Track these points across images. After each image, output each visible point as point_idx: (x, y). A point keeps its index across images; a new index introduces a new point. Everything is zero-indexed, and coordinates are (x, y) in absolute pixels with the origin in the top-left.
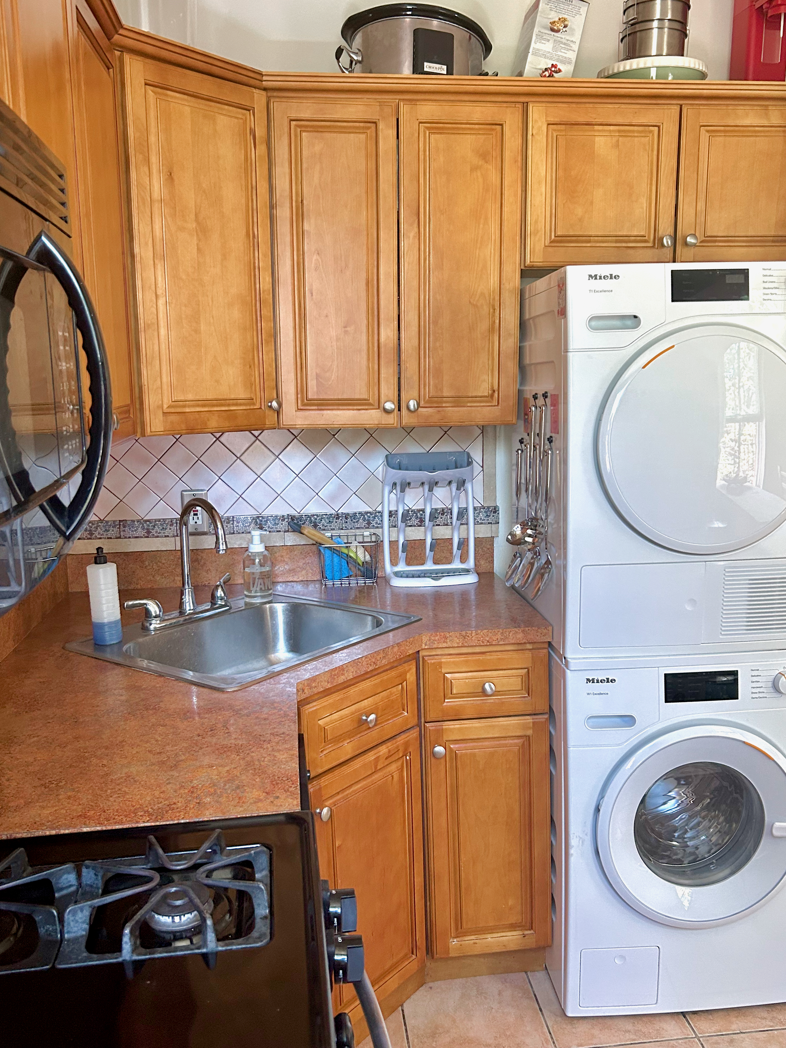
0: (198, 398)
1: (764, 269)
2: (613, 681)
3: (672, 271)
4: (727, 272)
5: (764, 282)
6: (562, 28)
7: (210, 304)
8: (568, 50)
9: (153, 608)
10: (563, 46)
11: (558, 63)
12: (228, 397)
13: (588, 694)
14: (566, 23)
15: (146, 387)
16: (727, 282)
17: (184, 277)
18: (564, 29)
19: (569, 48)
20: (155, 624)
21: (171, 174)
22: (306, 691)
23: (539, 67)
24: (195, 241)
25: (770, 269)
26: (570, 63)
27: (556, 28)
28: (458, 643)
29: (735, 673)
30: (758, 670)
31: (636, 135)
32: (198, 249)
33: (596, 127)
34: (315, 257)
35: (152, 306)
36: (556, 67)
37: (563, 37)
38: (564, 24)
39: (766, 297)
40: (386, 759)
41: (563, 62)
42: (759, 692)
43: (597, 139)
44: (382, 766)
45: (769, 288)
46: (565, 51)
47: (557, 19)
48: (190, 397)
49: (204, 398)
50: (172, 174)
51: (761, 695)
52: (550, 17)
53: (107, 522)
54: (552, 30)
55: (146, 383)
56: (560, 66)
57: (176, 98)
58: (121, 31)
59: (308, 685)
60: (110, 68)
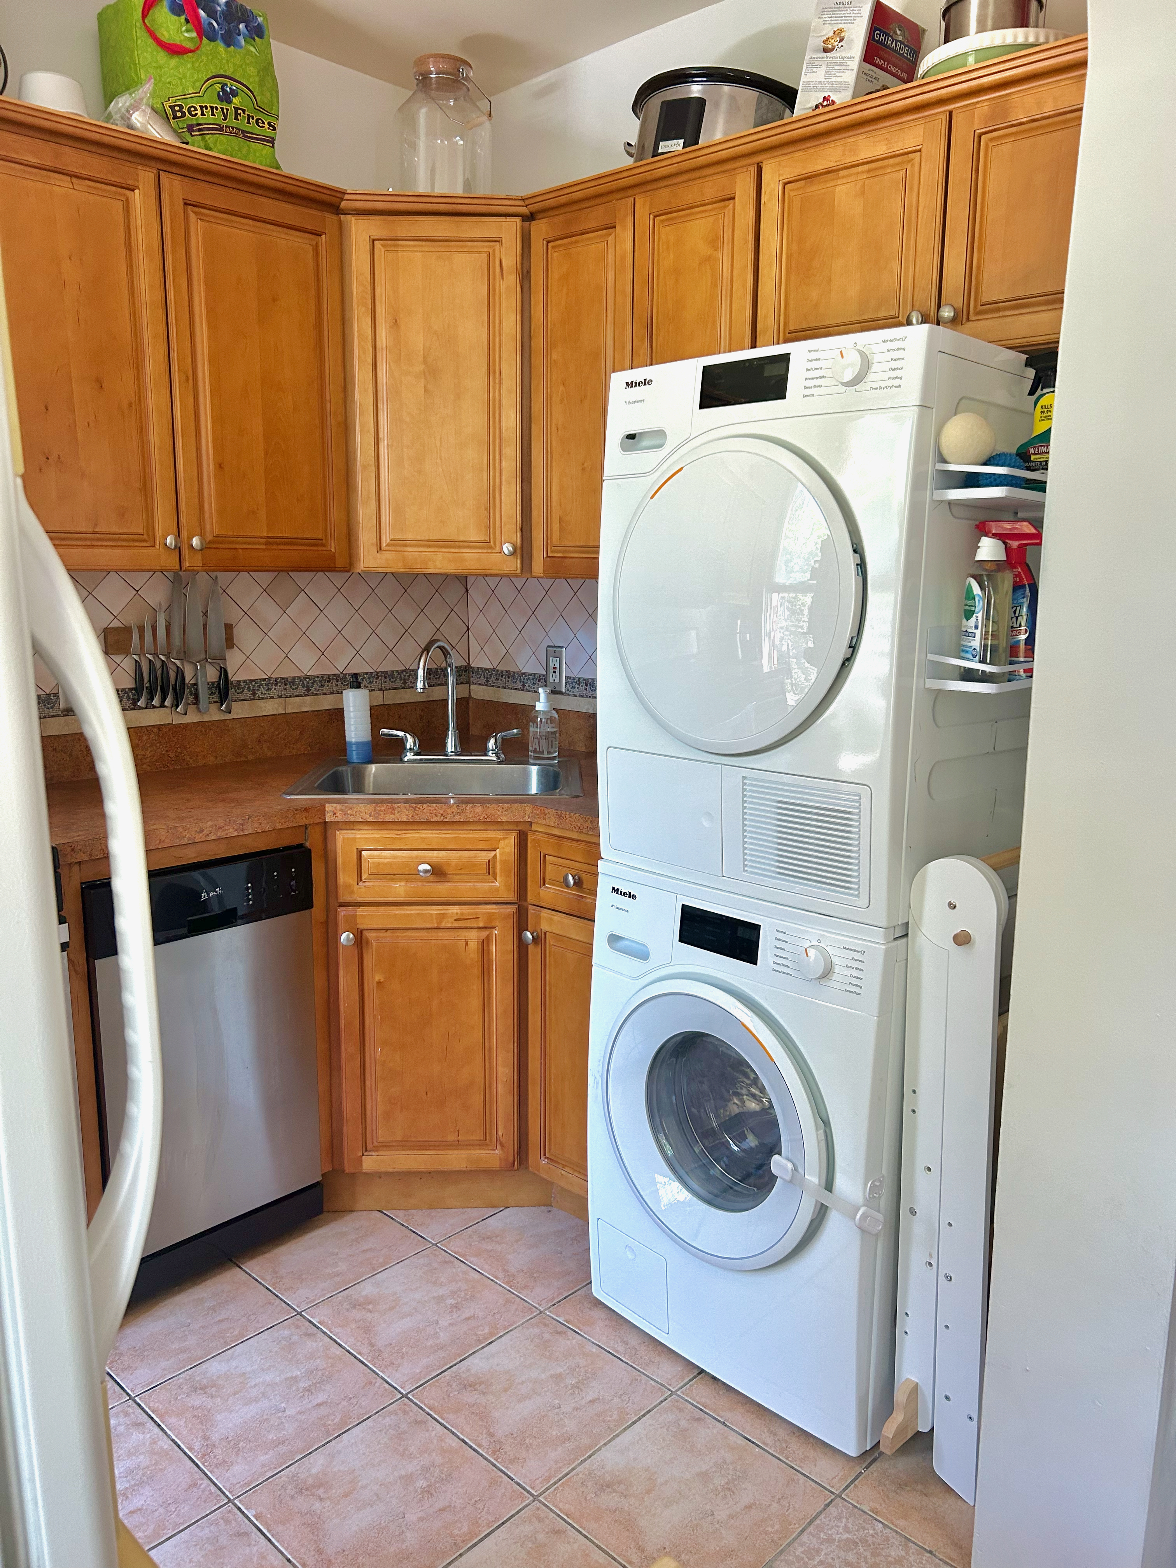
0: (418, 538)
1: (809, 351)
2: (634, 897)
3: (704, 367)
4: (766, 361)
5: (807, 370)
6: (836, 43)
7: (438, 445)
8: (844, 71)
9: (410, 742)
10: (836, 67)
11: (830, 94)
12: (456, 538)
13: (612, 906)
14: (843, 34)
15: (361, 525)
16: (766, 374)
17: (408, 419)
18: (840, 45)
19: (844, 68)
20: (410, 756)
21: (396, 321)
22: (338, 814)
23: (809, 106)
24: (422, 383)
25: (817, 350)
26: (846, 89)
27: (829, 46)
28: (555, 823)
29: (757, 928)
30: (785, 933)
31: (889, 171)
32: (425, 391)
33: (842, 173)
34: (562, 388)
35: (370, 449)
36: (828, 100)
37: (838, 55)
38: (840, 38)
39: (808, 392)
40: (456, 920)
41: (837, 90)
42: (783, 965)
43: (837, 189)
44: (449, 925)
45: (813, 379)
46: (841, 74)
47: (831, 34)
48: (410, 536)
49: (427, 538)
50: (398, 321)
51: (786, 970)
52: (824, 33)
53: (498, 671)
54: (826, 50)
55: (361, 522)
56: (833, 97)
57: (409, 246)
58: (347, 197)
59: (341, 810)
60: (321, 235)
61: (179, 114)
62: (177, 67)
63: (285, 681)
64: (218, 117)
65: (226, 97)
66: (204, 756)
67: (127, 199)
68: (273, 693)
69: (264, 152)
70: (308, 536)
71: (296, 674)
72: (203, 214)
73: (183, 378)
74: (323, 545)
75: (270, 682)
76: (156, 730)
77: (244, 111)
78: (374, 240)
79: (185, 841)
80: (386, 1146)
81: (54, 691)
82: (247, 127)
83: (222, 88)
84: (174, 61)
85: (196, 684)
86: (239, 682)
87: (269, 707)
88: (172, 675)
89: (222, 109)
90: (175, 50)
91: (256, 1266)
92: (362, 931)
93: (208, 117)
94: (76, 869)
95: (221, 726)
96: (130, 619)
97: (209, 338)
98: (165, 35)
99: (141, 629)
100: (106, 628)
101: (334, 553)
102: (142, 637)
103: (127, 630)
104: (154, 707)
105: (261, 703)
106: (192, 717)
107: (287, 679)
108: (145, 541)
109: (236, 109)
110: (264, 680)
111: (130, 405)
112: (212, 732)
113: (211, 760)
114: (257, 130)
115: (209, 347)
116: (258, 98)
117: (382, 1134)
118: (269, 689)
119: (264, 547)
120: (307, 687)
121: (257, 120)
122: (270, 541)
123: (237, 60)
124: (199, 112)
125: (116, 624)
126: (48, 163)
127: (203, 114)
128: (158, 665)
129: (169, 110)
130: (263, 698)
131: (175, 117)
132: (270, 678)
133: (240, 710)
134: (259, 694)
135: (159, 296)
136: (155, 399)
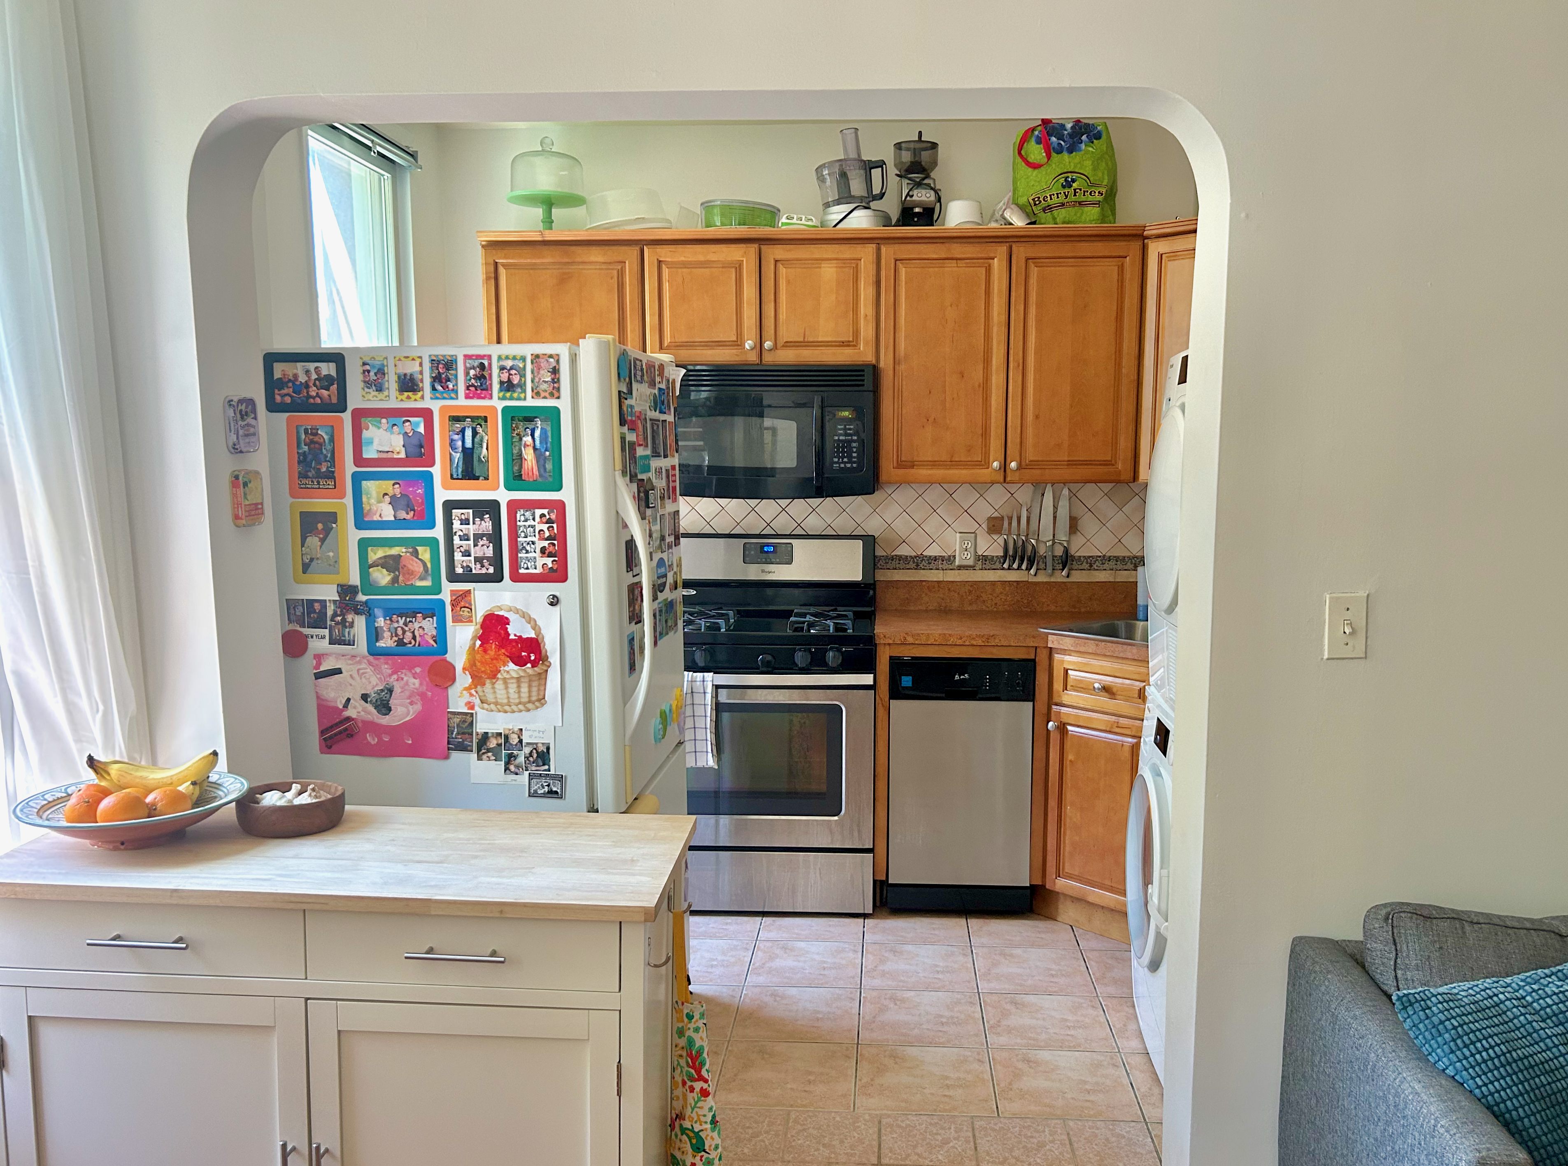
22: (1055, 643)
58: (1147, 228)
59: (1057, 640)
60: (1126, 257)
61: (1037, 203)
62: (1036, 176)
63: (1117, 559)
64: (1062, 198)
65: (1068, 184)
66: (1048, 605)
67: (989, 266)
68: (1106, 566)
69: (1093, 212)
70: (1099, 459)
71: (1128, 554)
72: (1038, 263)
73: (1016, 364)
74: (1113, 465)
75: (1105, 559)
76: (1015, 584)
77: (1080, 190)
78: (1162, 255)
79: (950, 643)
80: (1070, 877)
81: (953, 554)
82: (1083, 198)
83: (1066, 180)
84: (1036, 171)
85: (1045, 557)
86: (1080, 557)
87: (1102, 576)
88: (1030, 548)
89: (1065, 193)
90: (1035, 166)
91: (975, 923)
92: (1064, 724)
93: (1055, 200)
94: (887, 647)
95: (1062, 586)
96: (1005, 512)
97: (1036, 337)
98: (1032, 159)
99: (1010, 519)
100: (990, 517)
101: (1120, 471)
102: (1010, 524)
103: (1002, 518)
104: (1014, 569)
105: (1096, 573)
106: (1042, 578)
107: (1118, 557)
108: (982, 465)
109: (1075, 190)
110: (1100, 556)
111: (979, 386)
112: (1055, 589)
113: (1053, 608)
114: (1090, 198)
115: (1035, 343)
116: (1091, 179)
117: (1068, 869)
118: (1103, 564)
119: (1066, 467)
120: (1135, 564)
121: (1091, 193)
122: (1071, 463)
123: (1077, 160)
124: (1049, 198)
125: (996, 515)
126: (944, 256)
127: (1051, 199)
128: (1020, 543)
129: (1032, 202)
130: (1097, 570)
131: (1035, 205)
132: (1104, 556)
133: (1078, 576)
134: (1095, 566)
135: (1004, 318)
136: (997, 380)
